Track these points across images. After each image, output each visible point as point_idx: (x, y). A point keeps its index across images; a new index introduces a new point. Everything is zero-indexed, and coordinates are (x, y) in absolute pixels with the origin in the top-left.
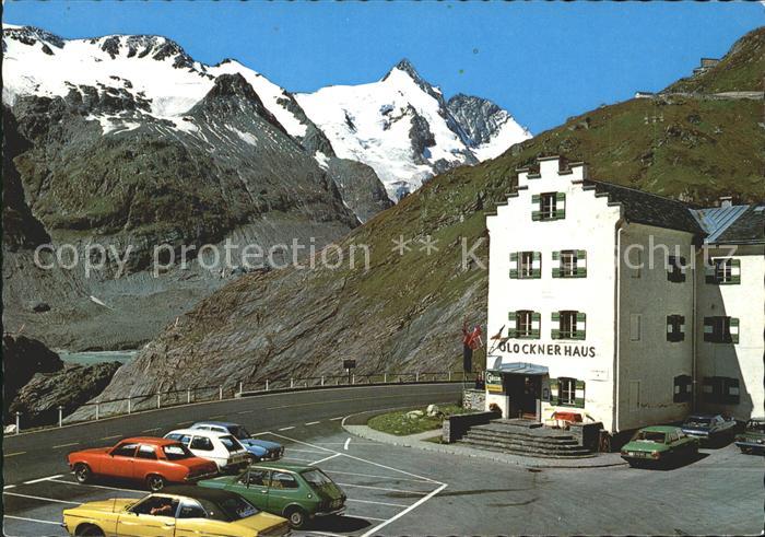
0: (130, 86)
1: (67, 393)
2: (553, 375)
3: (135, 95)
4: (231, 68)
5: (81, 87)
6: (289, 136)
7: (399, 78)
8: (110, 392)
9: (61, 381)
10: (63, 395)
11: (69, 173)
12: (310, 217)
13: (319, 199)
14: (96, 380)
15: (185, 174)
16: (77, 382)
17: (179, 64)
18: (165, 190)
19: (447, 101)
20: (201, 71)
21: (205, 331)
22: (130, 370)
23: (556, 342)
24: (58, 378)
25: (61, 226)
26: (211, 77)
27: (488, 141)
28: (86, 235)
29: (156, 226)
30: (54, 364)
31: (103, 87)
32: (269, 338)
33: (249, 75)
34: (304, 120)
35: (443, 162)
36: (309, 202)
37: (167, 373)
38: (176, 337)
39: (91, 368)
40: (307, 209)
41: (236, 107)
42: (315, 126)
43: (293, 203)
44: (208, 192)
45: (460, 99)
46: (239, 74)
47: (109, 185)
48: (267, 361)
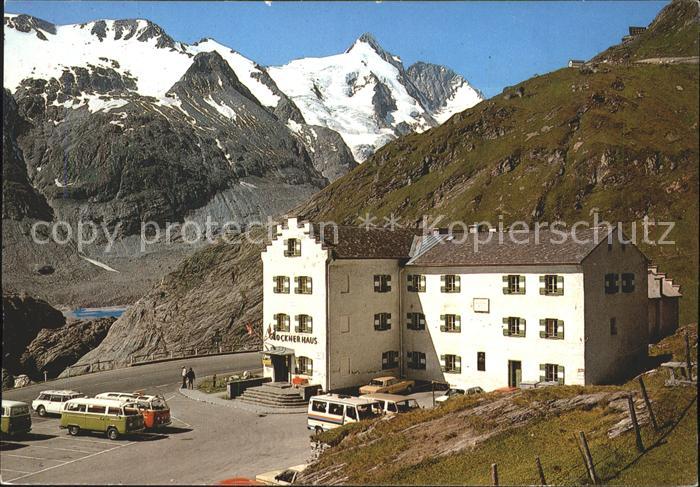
0: (118, 66)
1: (70, 346)
2: (297, 355)
3: (122, 74)
4: (208, 47)
5: (73, 68)
6: (262, 107)
7: (362, 49)
8: (107, 344)
9: (64, 335)
10: (66, 348)
11: (66, 147)
12: (283, 180)
13: (291, 163)
14: (95, 334)
15: (169, 144)
16: (78, 336)
17: (161, 45)
18: (152, 161)
19: (406, 69)
20: (181, 50)
21: (187, 288)
22: (123, 324)
23: (297, 334)
24: (61, 333)
25: (59, 195)
26: (190, 55)
27: (445, 104)
28: (83, 203)
29: (144, 193)
30: (58, 320)
31: (93, 67)
32: (243, 293)
33: (225, 53)
34: (276, 91)
35: (404, 125)
36: (283, 167)
37: (155, 326)
38: (163, 294)
39: (90, 323)
40: (279, 173)
41: (213, 83)
42: (286, 97)
43: (267, 168)
44: (190, 161)
45: (419, 67)
46: (215, 51)
47: (102, 158)
48: (241, 314)
